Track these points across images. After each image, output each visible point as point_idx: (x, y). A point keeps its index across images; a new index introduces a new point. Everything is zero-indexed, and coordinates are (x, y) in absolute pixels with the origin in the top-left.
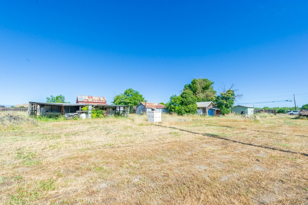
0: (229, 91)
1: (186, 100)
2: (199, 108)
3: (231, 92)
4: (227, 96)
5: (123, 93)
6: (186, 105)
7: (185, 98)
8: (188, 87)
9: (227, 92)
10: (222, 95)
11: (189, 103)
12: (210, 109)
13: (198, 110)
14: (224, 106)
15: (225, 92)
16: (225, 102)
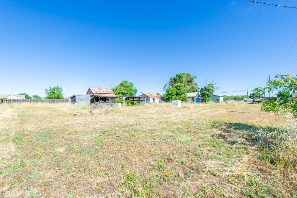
0: (210, 85)
1: (179, 91)
2: (189, 98)
3: (211, 85)
4: (209, 88)
5: (119, 84)
6: (180, 95)
7: (179, 90)
8: (173, 79)
9: (209, 85)
10: (205, 87)
11: (182, 93)
12: (197, 98)
13: (188, 99)
14: (206, 96)
15: (207, 85)
16: (208, 93)
